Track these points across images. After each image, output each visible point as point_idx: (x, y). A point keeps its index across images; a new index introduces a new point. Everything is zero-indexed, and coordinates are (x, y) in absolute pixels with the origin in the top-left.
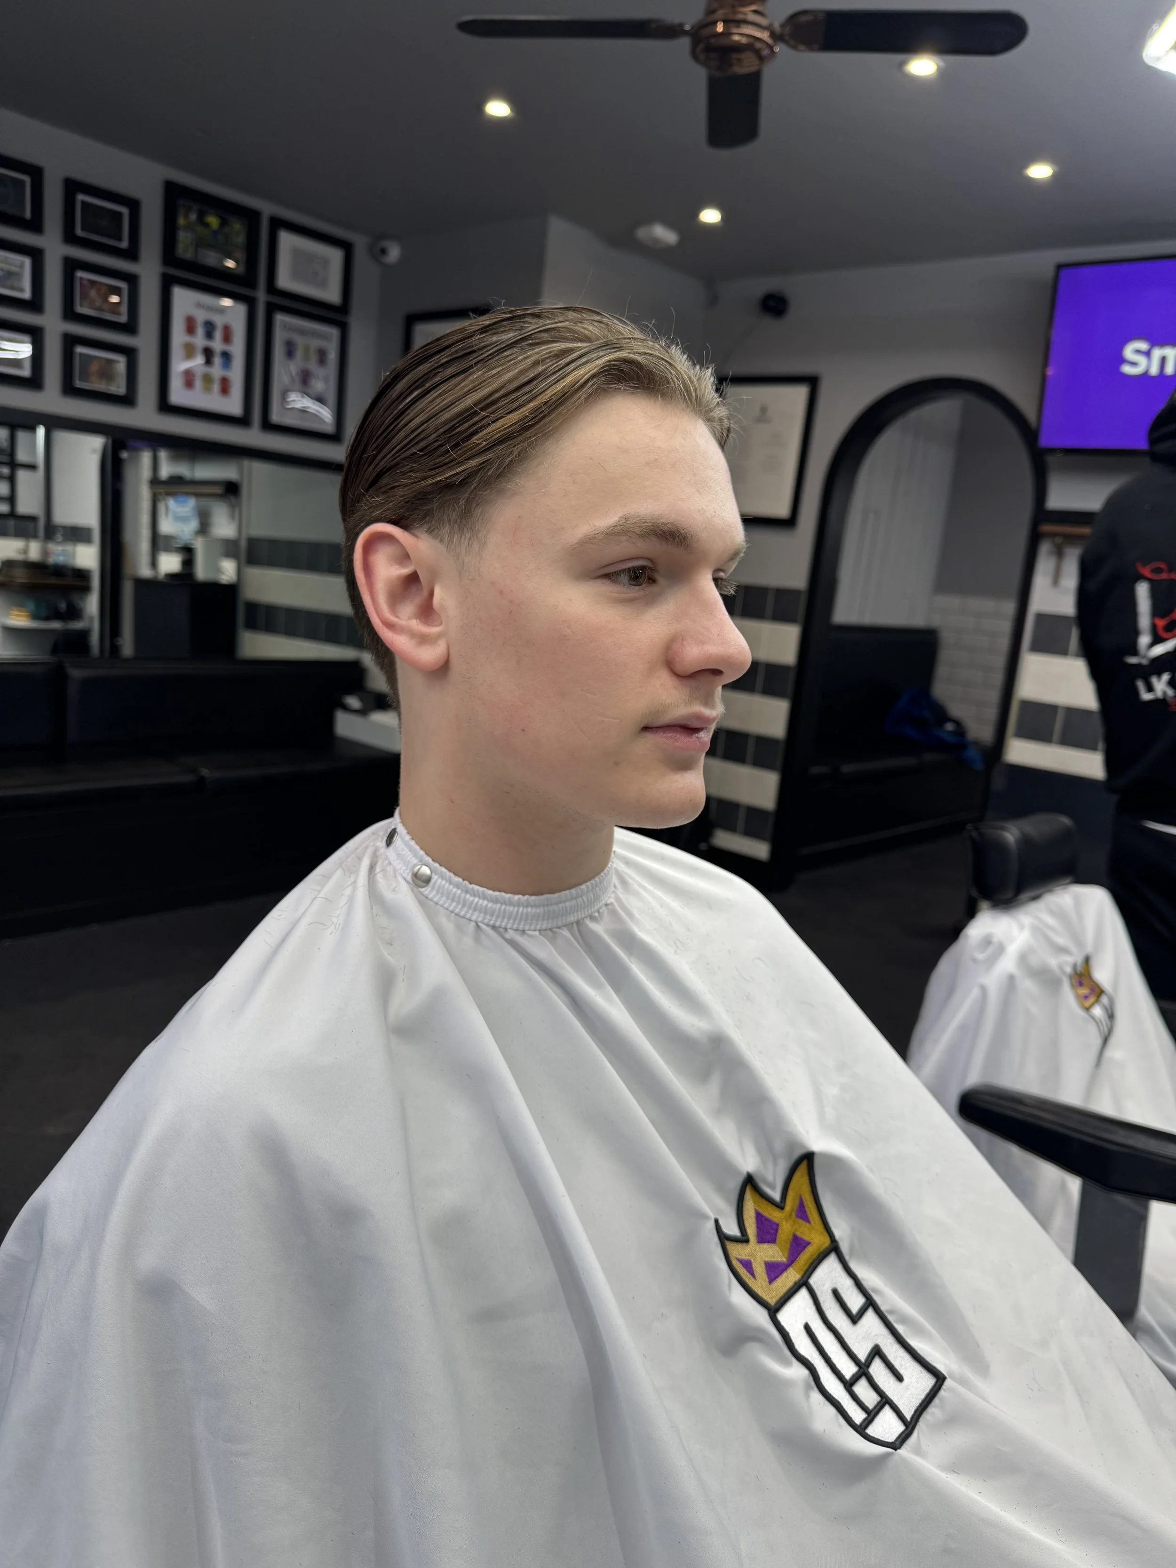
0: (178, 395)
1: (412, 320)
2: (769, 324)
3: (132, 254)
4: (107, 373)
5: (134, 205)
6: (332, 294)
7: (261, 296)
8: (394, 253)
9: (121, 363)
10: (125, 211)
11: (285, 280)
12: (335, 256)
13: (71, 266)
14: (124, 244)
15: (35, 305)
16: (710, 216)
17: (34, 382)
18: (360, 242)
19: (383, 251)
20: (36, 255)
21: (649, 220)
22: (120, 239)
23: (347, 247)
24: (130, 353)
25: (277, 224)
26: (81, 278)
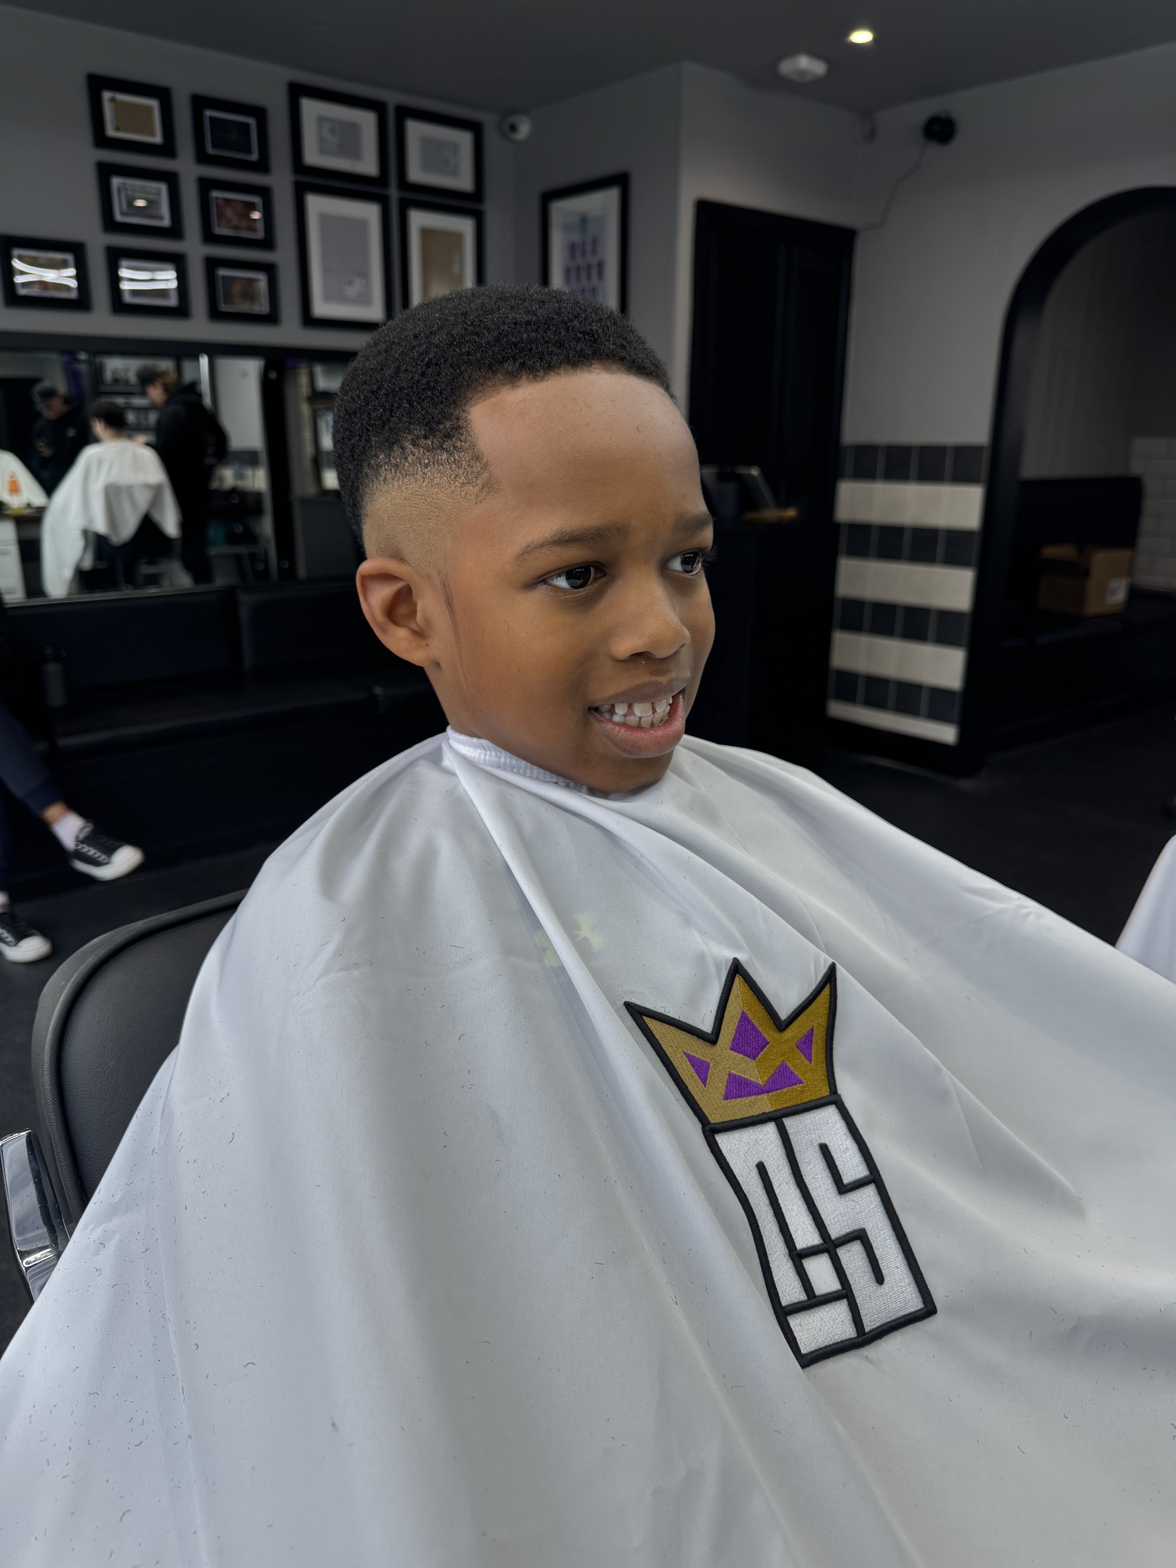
0: (321, 308)
1: (548, 197)
2: (935, 150)
3: (262, 166)
4: (249, 294)
5: (259, 113)
6: (464, 182)
7: (394, 193)
8: (524, 130)
9: (261, 280)
10: (251, 121)
11: (416, 174)
12: (464, 139)
13: (205, 186)
14: (254, 157)
15: (175, 231)
16: (862, 37)
17: (181, 311)
18: (488, 120)
19: (513, 128)
20: (171, 179)
21: (793, 51)
22: (249, 151)
23: (475, 128)
24: (270, 269)
25: (405, 113)
26: (217, 198)
